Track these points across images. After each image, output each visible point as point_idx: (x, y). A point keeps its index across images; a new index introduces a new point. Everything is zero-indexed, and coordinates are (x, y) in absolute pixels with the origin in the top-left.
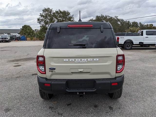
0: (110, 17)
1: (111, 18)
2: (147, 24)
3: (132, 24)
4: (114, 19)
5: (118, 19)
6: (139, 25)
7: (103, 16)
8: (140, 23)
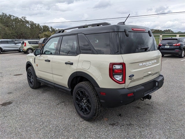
0: (15, 17)
1: (17, 18)
2: (59, 29)
3: (42, 28)
4: (21, 19)
5: (26, 20)
6: (50, 30)
7: (6, 14)
8: (51, 27)
